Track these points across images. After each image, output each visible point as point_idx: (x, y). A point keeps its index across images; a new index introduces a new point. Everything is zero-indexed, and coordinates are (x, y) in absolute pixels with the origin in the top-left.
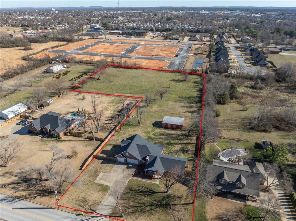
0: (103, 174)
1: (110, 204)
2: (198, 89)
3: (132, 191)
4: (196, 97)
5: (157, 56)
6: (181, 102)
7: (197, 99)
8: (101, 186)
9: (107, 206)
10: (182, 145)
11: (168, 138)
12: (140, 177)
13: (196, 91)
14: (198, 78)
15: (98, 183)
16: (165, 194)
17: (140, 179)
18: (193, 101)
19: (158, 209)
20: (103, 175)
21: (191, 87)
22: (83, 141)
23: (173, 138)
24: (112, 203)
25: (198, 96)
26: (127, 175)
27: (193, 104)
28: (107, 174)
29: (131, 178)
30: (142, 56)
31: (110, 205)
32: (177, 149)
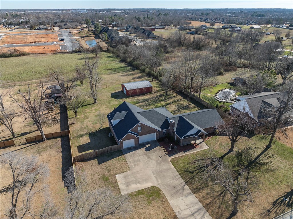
0: (122, 175)
1: (192, 209)
2: (117, 61)
3: (195, 174)
4: (126, 66)
5: (37, 43)
6: (116, 73)
7: (129, 68)
8: (143, 194)
9: (193, 214)
10: (173, 103)
11: (148, 103)
12: (179, 152)
13: (119, 63)
14: (106, 53)
15: (133, 193)
16: (233, 154)
17: (182, 154)
18: (128, 70)
19: (252, 174)
20: (125, 177)
21: (109, 61)
22: (24, 150)
23: (154, 101)
24: (194, 206)
25: (126, 65)
26: (160, 159)
27: (130, 72)
28: (129, 173)
29: (170, 159)
30: (15, 44)
31: (196, 210)
32: (175, 109)
